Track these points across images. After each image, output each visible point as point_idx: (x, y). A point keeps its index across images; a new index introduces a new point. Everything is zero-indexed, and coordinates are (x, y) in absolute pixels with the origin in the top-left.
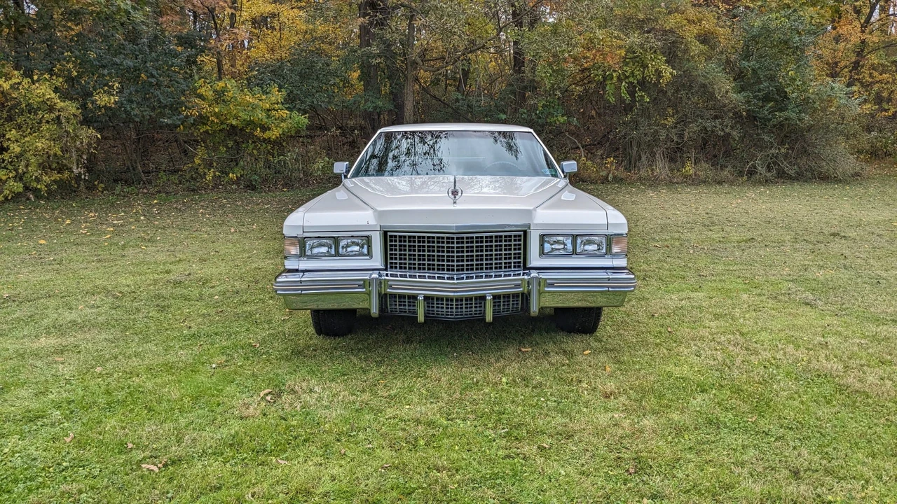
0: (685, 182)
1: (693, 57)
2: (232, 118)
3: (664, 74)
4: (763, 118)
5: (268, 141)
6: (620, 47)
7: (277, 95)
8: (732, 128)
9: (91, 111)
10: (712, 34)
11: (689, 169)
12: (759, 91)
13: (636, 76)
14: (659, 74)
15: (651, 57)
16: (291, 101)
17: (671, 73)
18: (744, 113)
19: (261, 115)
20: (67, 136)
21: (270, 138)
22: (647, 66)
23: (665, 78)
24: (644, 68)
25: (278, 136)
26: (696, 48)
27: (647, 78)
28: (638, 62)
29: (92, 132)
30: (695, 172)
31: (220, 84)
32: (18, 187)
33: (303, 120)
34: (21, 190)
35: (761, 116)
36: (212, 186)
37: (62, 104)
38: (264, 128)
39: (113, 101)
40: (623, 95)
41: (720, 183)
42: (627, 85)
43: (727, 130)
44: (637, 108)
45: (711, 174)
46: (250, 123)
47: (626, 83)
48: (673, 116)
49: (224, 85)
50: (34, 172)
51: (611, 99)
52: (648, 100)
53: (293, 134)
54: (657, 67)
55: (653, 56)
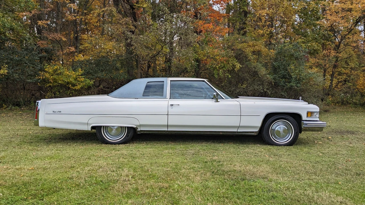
2: (60, 81)
3: (236, 67)
4: (282, 86)
7: (80, 72)
8: (268, 89)
10: (260, 51)
12: (280, 74)
13: (226, 67)
16: (86, 75)
17: (240, 66)
18: (273, 83)
19: (72, 80)
21: (76, 89)
24: (228, 64)
25: (79, 88)
26: (251, 57)
27: (229, 68)
31: (55, 67)
33: (91, 82)
35: (281, 84)
38: (74, 85)
39: (5, 72)
40: (220, 75)
43: (265, 90)
44: (226, 80)
46: (68, 83)
47: (222, 70)
51: (216, 76)
52: (230, 77)
53: (87, 88)
54: (234, 63)
55: (232, 59)
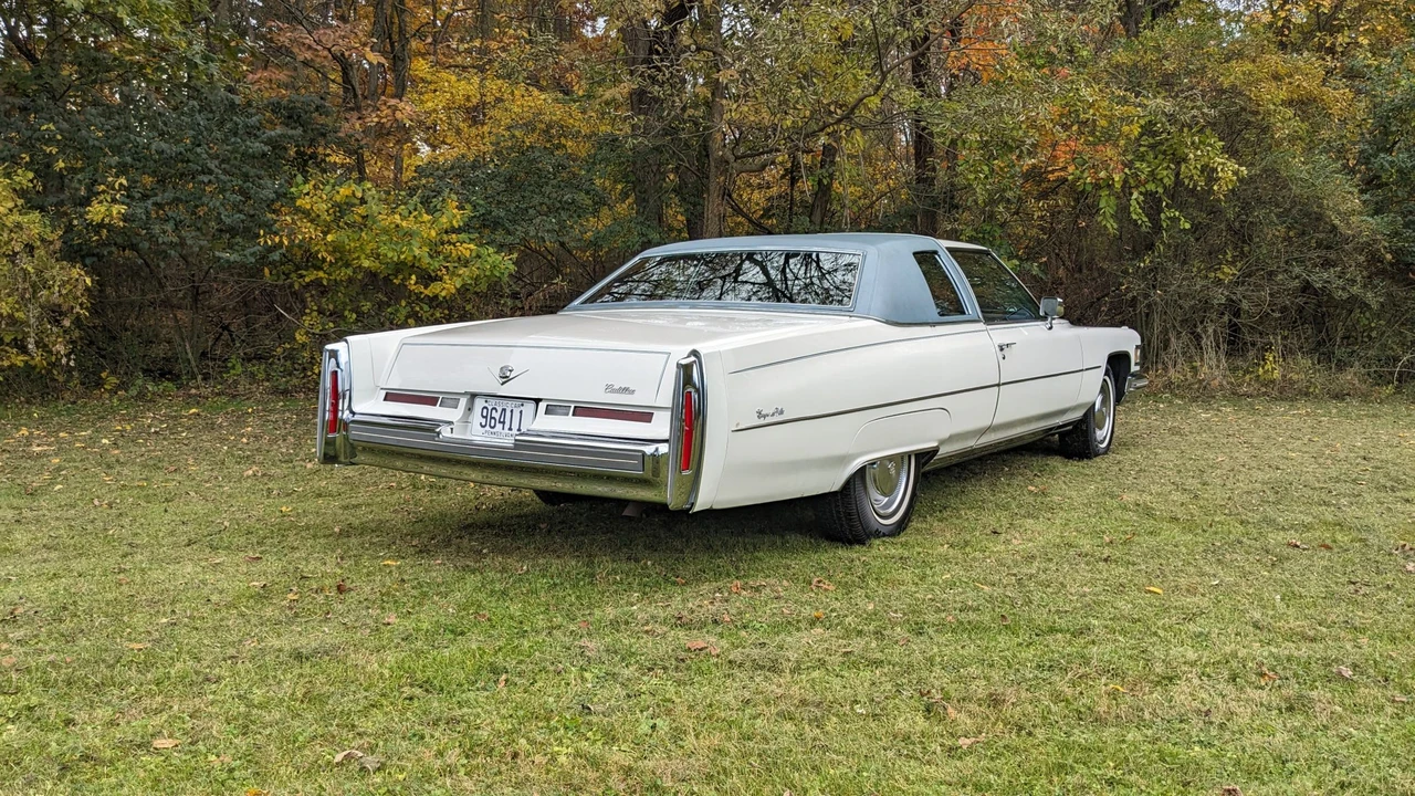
0: (1265, 394)
1: (1279, 144)
2: (364, 257)
3: (1220, 175)
6: (1128, 120)
7: (453, 214)
8: (1364, 285)
9: (78, 233)
10: (1315, 101)
11: (1273, 368)
13: (1161, 180)
14: (1209, 173)
15: (1193, 143)
16: (482, 229)
17: (1235, 173)
18: (1388, 256)
19: (419, 251)
21: (436, 297)
22: (1185, 160)
23: (1222, 181)
24: (1178, 164)
25: (454, 291)
26: (1286, 124)
27: (1187, 182)
28: (1164, 153)
29: (77, 273)
30: (1284, 376)
31: (342, 190)
33: (505, 263)
37: (21, 218)
38: (428, 278)
39: (115, 212)
40: (1134, 217)
41: (1339, 396)
42: (1142, 198)
43: (1355, 290)
44: (1163, 243)
45: (1320, 379)
46: (400, 267)
47: (1141, 193)
48: (1233, 263)
49: (350, 193)
51: (1109, 226)
52: (1188, 226)
53: (483, 287)
54: (1206, 160)
55: (1197, 139)
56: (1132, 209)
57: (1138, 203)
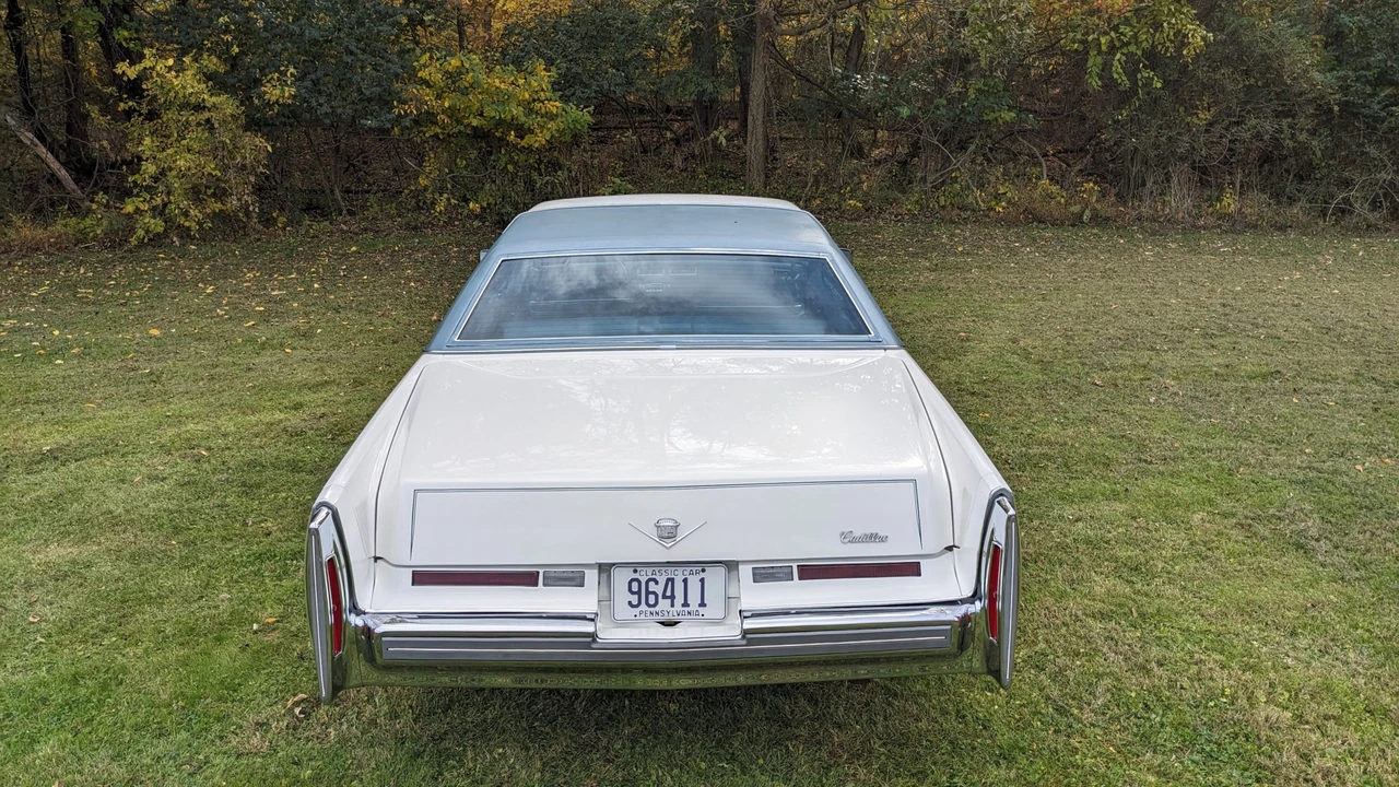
0: (1220, 226)
1: (1247, 8)
2: (472, 116)
3: (1190, 40)
4: (1371, 116)
5: (529, 149)
7: (542, 77)
8: (1313, 133)
9: (257, 109)
11: (1230, 203)
12: (1368, 67)
13: (1141, 42)
14: (1181, 40)
15: (1170, 10)
16: (565, 87)
17: (1204, 38)
18: (1336, 108)
19: (517, 111)
20: (223, 149)
21: (531, 146)
22: (1162, 26)
23: (1191, 47)
24: (1156, 31)
25: (544, 142)
27: (1160, 47)
28: (1146, 17)
29: (260, 141)
30: (1240, 209)
31: (453, 62)
32: (157, 225)
33: (585, 116)
34: (160, 229)
35: (1366, 111)
36: (445, 222)
37: (214, 99)
38: (522, 132)
39: (287, 94)
40: (1115, 76)
41: (1282, 228)
42: (1124, 58)
43: (1302, 137)
44: (1139, 99)
45: (1268, 212)
46: (500, 123)
47: (1122, 53)
48: (1207, 109)
49: (459, 64)
50: (180, 202)
51: (1094, 83)
52: (1159, 85)
53: (568, 138)
54: (1180, 27)
55: (1172, 7)
56: (1114, 69)
57: (1120, 63)
